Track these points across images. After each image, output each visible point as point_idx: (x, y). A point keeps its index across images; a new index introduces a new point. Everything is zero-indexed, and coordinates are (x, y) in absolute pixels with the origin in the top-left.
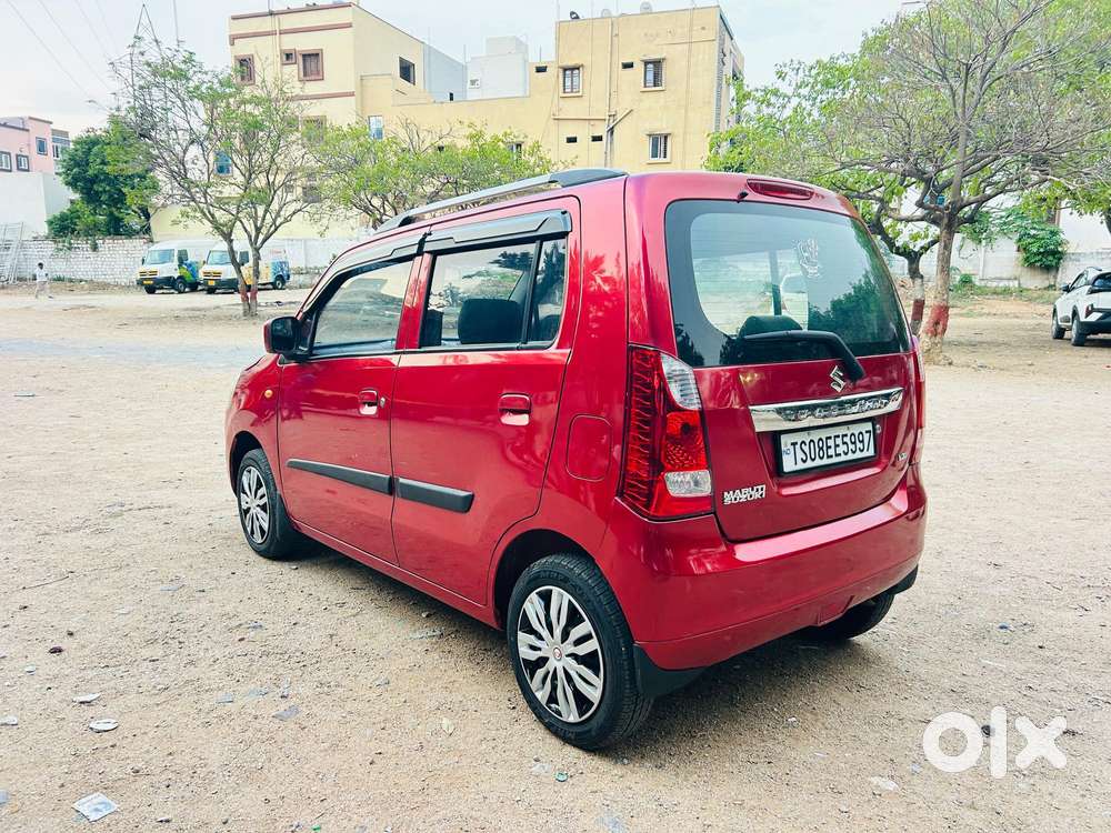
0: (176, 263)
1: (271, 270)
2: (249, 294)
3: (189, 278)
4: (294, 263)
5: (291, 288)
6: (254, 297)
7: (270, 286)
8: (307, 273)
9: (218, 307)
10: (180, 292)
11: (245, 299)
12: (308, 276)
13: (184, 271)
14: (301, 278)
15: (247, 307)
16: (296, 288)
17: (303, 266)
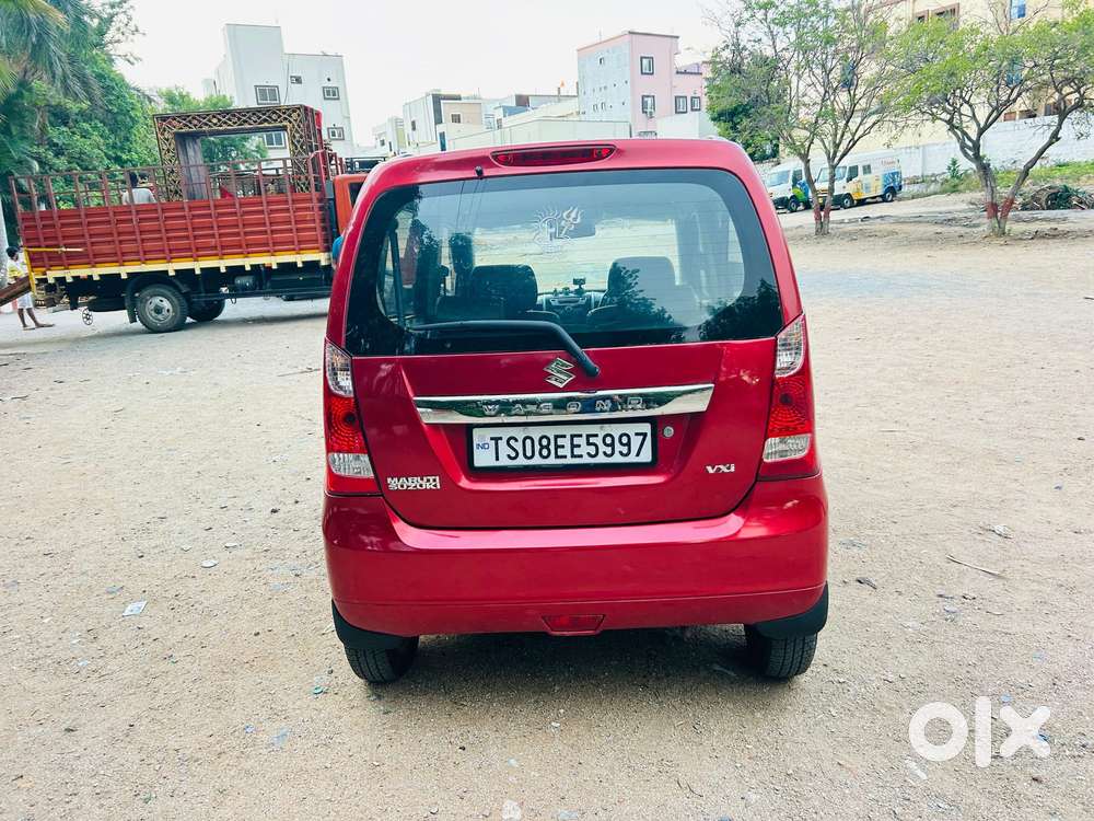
0: (790, 182)
1: (881, 183)
2: (822, 213)
3: (801, 197)
4: (909, 171)
5: (900, 200)
6: (827, 216)
7: (880, 199)
8: (923, 181)
9: (800, 226)
10: (792, 212)
11: (818, 218)
12: (925, 185)
13: (798, 191)
14: (915, 189)
15: (819, 226)
16: (908, 199)
17: (920, 175)
